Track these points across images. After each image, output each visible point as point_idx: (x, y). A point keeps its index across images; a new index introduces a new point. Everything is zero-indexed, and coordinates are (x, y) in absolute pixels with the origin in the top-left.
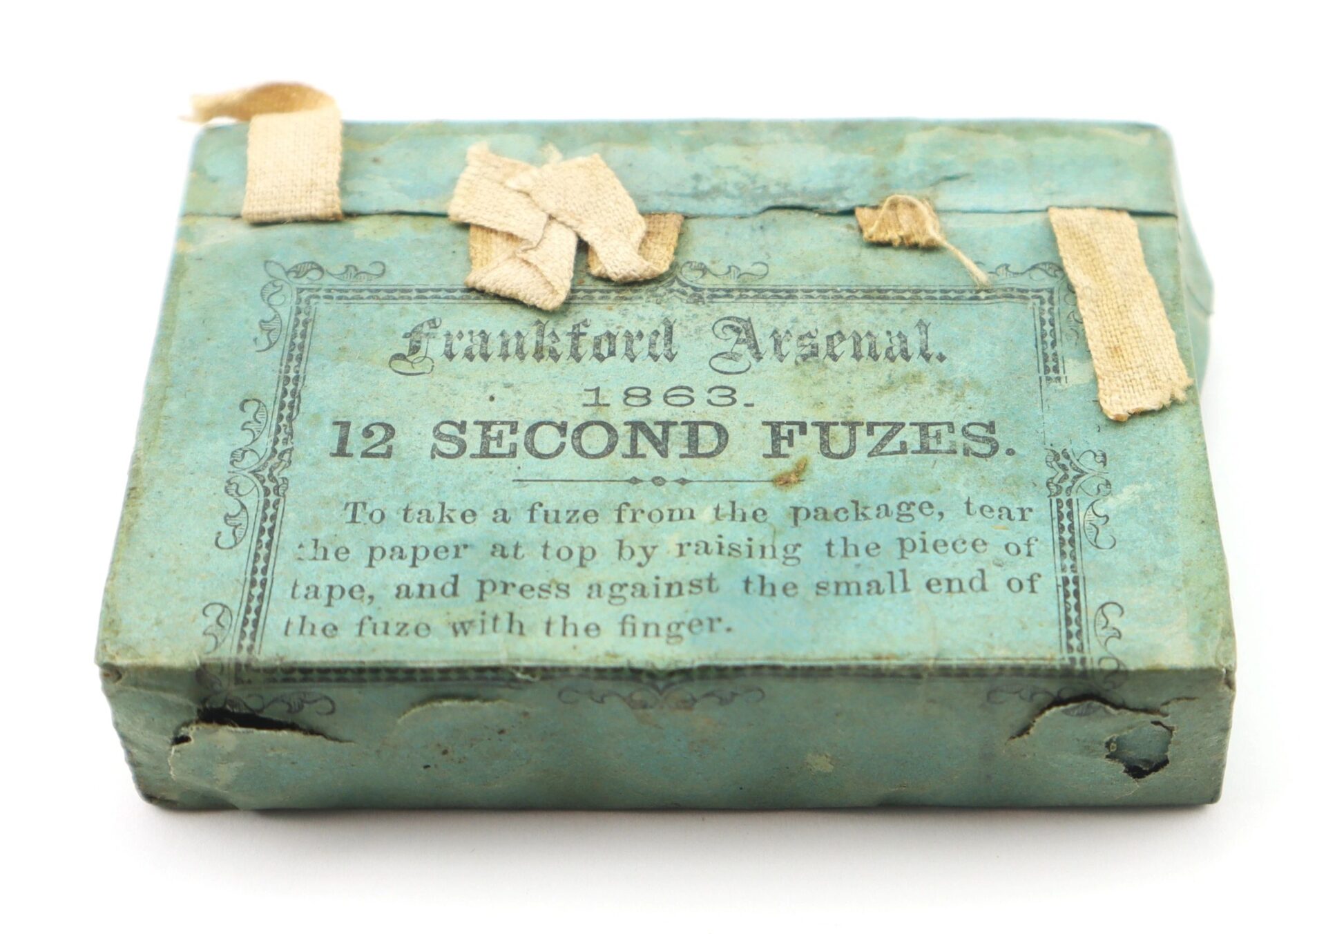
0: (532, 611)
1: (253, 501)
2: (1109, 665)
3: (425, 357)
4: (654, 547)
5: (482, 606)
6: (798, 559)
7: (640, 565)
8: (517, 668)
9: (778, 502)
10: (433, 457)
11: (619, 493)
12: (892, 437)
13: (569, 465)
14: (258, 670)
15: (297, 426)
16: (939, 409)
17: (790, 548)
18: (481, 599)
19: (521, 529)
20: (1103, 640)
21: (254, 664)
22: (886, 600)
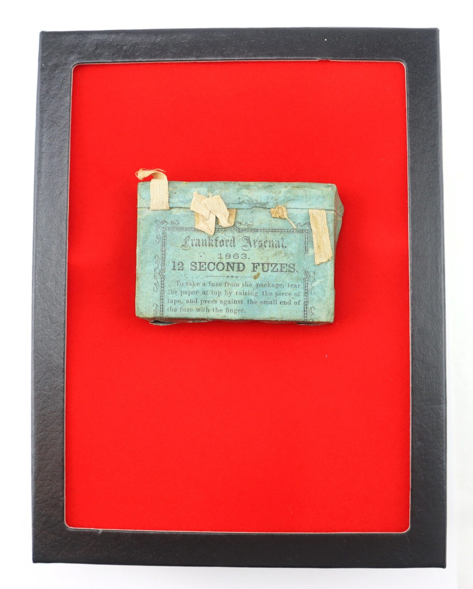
0: (211, 306)
1: (159, 280)
2: (311, 321)
3: (188, 246)
4: (232, 292)
5: (202, 306)
6: (257, 296)
7: (229, 296)
8: (208, 319)
9: (254, 282)
10: (191, 270)
11: (225, 280)
12: (275, 267)
13: (216, 273)
14: (164, 318)
15: (166, 263)
16: (285, 261)
17: (256, 293)
18: (201, 304)
19: (208, 288)
20: (310, 315)
21: (163, 317)
22: (273, 306)
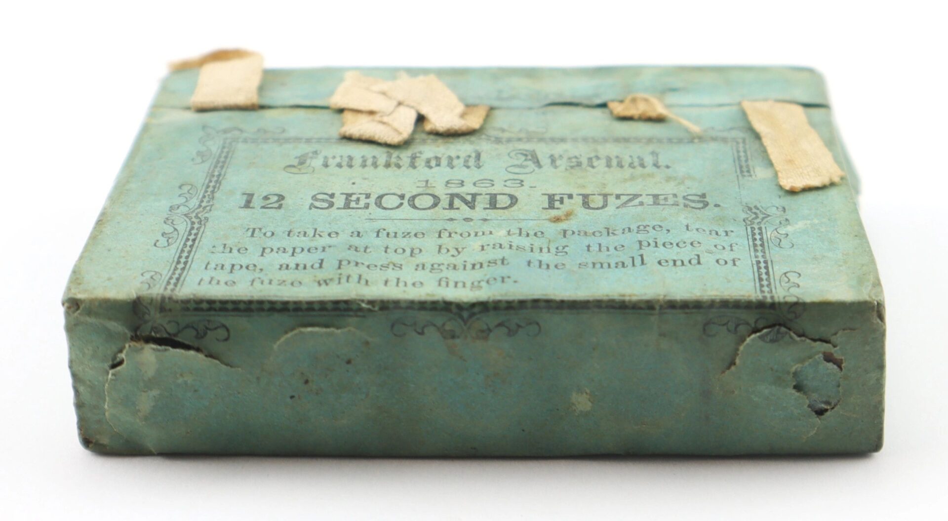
0: (375, 275)
1: (183, 227)
2: (794, 299)
3: (309, 166)
4: (463, 248)
5: (339, 271)
6: (566, 253)
7: (453, 256)
8: (363, 301)
9: (552, 229)
10: (310, 209)
11: (439, 226)
12: (633, 200)
13: (406, 211)
14: (177, 302)
15: (217, 195)
16: (669, 188)
17: (560, 248)
18: (339, 268)
19: (370, 239)
20: (786, 288)
21: (174, 297)
22: (629, 270)
